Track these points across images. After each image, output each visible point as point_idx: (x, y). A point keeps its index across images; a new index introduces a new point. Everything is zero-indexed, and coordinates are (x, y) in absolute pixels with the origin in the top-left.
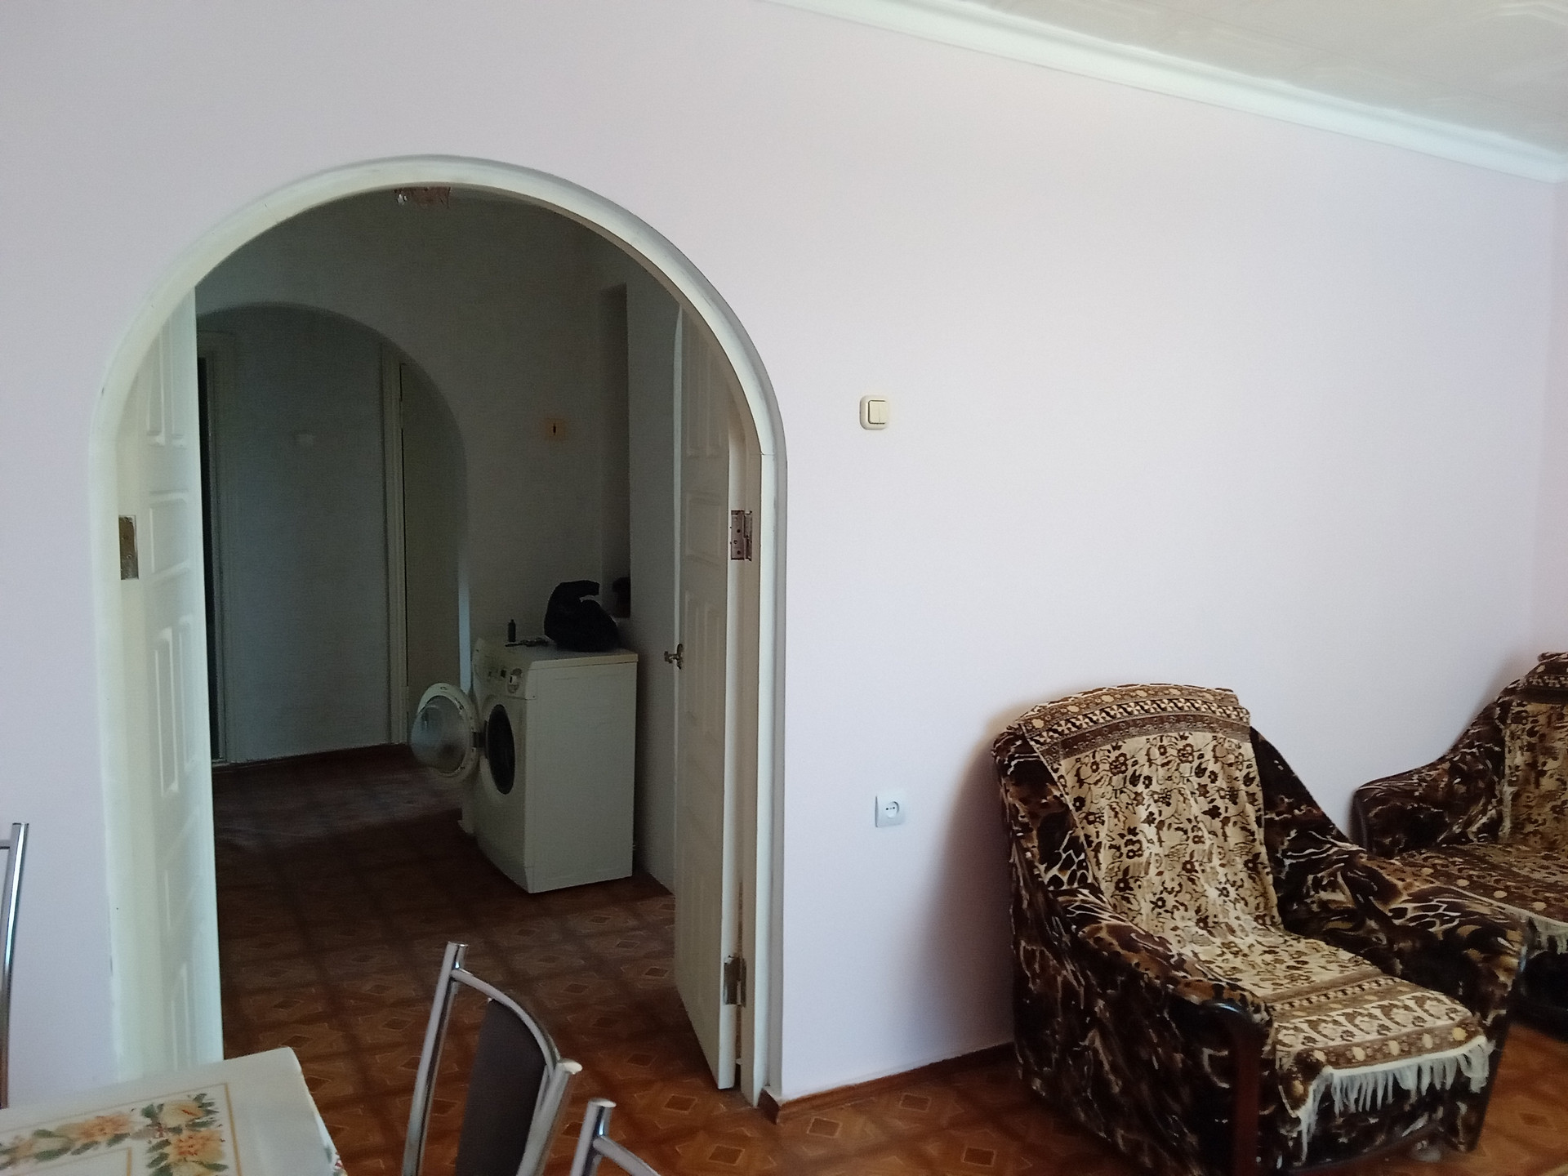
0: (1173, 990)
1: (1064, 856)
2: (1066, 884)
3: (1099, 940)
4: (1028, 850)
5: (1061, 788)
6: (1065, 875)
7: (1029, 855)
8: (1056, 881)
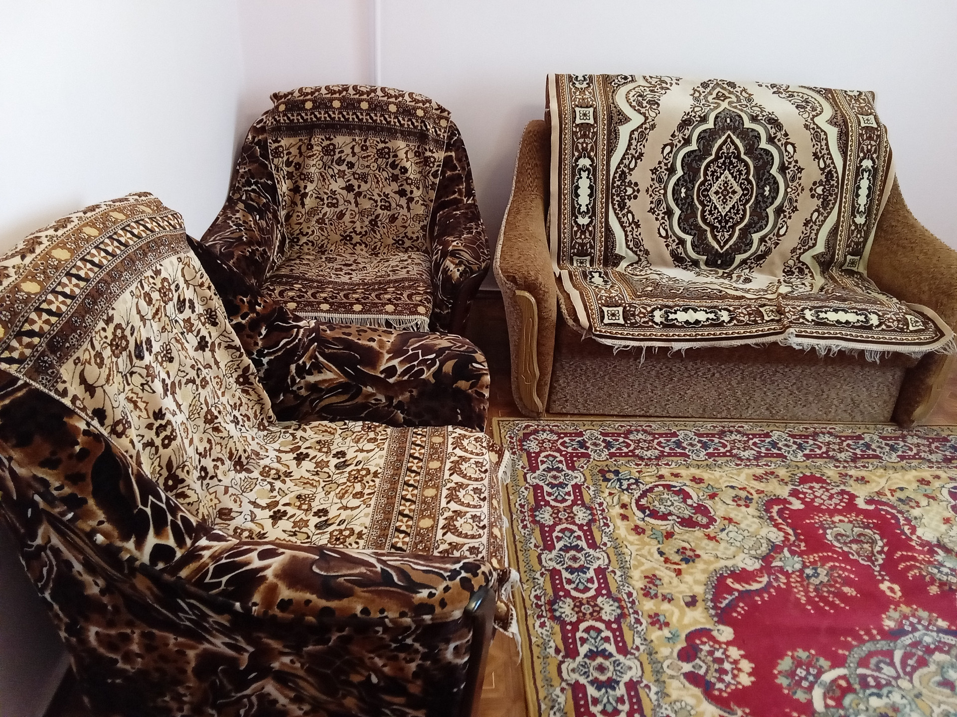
0: (432, 619)
1: (148, 510)
2: (177, 549)
3: (285, 605)
4: (94, 531)
5: (83, 415)
6: (168, 538)
7: (100, 538)
8: (161, 552)
